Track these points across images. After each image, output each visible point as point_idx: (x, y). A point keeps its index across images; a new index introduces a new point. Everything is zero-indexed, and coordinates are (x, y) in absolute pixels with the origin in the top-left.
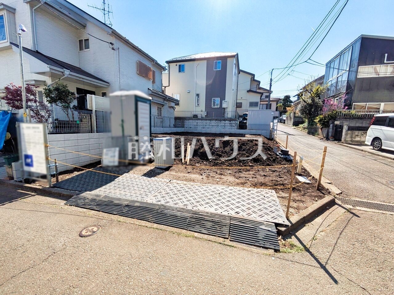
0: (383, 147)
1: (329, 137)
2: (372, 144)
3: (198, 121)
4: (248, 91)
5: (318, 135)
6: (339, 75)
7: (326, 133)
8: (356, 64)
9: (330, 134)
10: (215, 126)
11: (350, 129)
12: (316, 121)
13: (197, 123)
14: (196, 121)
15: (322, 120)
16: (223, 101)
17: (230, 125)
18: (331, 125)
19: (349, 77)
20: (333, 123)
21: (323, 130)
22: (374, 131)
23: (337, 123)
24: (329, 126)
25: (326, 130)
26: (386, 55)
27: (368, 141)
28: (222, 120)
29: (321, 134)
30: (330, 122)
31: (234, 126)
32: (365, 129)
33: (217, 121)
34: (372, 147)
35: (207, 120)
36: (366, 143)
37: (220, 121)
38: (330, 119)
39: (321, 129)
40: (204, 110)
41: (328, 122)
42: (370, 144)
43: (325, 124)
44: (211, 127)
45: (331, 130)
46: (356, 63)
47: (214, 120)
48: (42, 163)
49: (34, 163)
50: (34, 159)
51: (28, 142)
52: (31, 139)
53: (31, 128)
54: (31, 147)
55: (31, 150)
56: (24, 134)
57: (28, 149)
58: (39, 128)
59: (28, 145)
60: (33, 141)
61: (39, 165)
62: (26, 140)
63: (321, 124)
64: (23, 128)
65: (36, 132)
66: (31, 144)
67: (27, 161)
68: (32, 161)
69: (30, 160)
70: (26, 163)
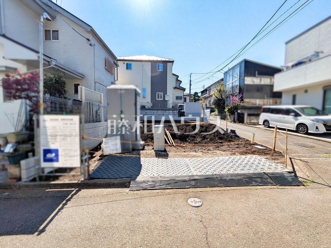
0: (270, 126)
1: (235, 121)
2: (264, 124)
3: (147, 111)
4: (174, 88)
5: (227, 120)
6: (233, 81)
7: (233, 118)
8: (243, 76)
9: (236, 119)
10: (161, 114)
11: (249, 115)
12: (226, 110)
13: (146, 113)
14: (145, 111)
15: (230, 109)
16: (166, 95)
17: (173, 114)
18: (236, 113)
19: (240, 83)
20: (237, 111)
21: (230, 116)
22: (264, 116)
23: (239, 111)
24: (235, 114)
25: (233, 116)
26: (257, 71)
27: (261, 122)
28: (167, 110)
29: (229, 118)
30: (235, 111)
31: (176, 115)
32: (258, 115)
33: (162, 111)
34: (264, 126)
35: (154, 110)
36: (260, 123)
37: (165, 111)
38: (234, 109)
39: (230, 115)
40: (150, 102)
41: (233, 111)
42: (262, 124)
43: (232, 112)
44: (158, 115)
45: (236, 116)
46: (243, 74)
47: (160, 110)
48: (75, 156)
49: (60, 158)
50: (60, 153)
51: (51, 136)
52: (57, 132)
53: (60, 120)
54: (58, 140)
55: (56, 143)
56: (45, 127)
57: (50, 143)
58: (72, 120)
59: (52, 139)
60: (61, 134)
61: (68, 158)
62: (49, 134)
63: (229, 112)
64: (44, 121)
65: (67, 124)
66: (58, 137)
67: (49, 156)
68: (57, 155)
69: (53, 155)
70: (46, 158)
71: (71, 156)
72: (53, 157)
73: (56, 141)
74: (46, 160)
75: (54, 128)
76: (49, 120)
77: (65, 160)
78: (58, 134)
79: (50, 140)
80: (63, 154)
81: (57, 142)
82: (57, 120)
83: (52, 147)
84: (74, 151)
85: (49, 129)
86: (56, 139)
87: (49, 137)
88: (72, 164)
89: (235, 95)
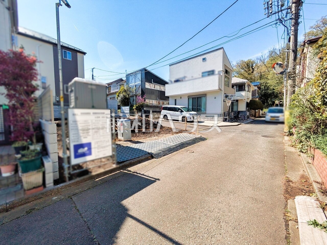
2: (164, 118)
6: (136, 84)
8: (144, 81)
11: (153, 112)
19: (142, 86)
22: (164, 112)
23: (145, 109)
24: (142, 110)
25: (141, 113)
26: (152, 80)
38: (141, 107)
39: (137, 112)
43: (139, 109)
49: (93, 151)
50: (93, 146)
51: (83, 130)
52: (89, 126)
53: (92, 114)
56: (75, 122)
57: (82, 138)
58: (104, 113)
59: (84, 133)
60: (94, 127)
61: (102, 149)
62: (80, 128)
64: (74, 115)
65: (99, 117)
66: (90, 131)
67: (81, 151)
68: (90, 149)
69: (86, 149)
70: (77, 154)
71: (104, 147)
72: (86, 151)
74: (77, 156)
75: (86, 121)
76: (79, 114)
77: (98, 152)
79: (81, 135)
80: (96, 146)
81: (90, 135)
82: (88, 114)
83: (84, 141)
85: (80, 124)
86: (88, 133)
87: (81, 132)
89: (138, 95)
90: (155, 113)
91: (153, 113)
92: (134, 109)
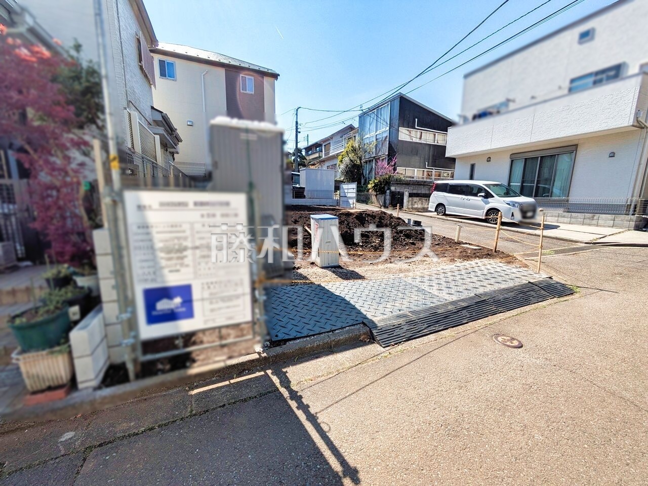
6: (378, 133)
9: (388, 202)
11: (411, 195)
15: (378, 185)
18: (388, 191)
20: (389, 189)
22: (437, 197)
23: (393, 188)
24: (386, 192)
25: (383, 197)
26: (416, 120)
27: (432, 208)
30: (386, 188)
34: (436, 213)
36: (429, 209)
38: (385, 185)
41: (384, 187)
43: (381, 188)
45: (388, 197)
46: (396, 122)
48: (237, 297)
49: (197, 306)
50: (196, 294)
51: (169, 251)
52: (185, 239)
53: (191, 206)
54: (188, 260)
55: (183, 270)
56: (145, 227)
57: (166, 271)
58: (227, 204)
59: (170, 259)
60: (198, 243)
61: (221, 304)
62: (159, 245)
63: (375, 190)
64: (141, 208)
65: (214, 215)
66: (189, 253)
67: (163, 305)
68: (188, 301)
69: (178, 300)
70: (154, 313)
71: (230, 298)
72: (177, 308)
73: (182, 265)
74: (154, 318)
75: (174, 226)
76: (156, 206)
77: (212, 310)
78: (188, 243)
79: (163, 263)
80: (206, 295)
81: (187, 266)
82: (182, 205)
83: (173, 280)
84: (236, 284)
85: (158, 233)
86: (182, 258)
87: (162, 255)
88: (230, 318)
89: (381, 159)
90: (416, 199)
91: (410, 199)
92: (369, 189)
